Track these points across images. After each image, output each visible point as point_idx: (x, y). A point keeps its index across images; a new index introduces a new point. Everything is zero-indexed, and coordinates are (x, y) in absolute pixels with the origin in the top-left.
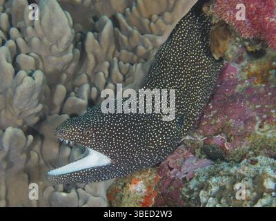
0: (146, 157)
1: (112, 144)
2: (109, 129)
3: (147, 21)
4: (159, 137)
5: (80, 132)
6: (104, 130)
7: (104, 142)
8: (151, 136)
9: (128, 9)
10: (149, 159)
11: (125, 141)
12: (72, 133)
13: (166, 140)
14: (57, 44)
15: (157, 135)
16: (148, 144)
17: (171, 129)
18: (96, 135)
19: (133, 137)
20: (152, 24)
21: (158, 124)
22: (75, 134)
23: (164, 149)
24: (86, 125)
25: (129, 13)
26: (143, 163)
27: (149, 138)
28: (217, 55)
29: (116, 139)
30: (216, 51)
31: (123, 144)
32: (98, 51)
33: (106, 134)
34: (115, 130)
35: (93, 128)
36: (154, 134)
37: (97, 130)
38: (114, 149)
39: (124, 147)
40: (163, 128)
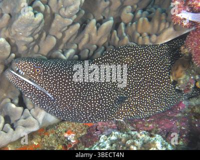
0: (82, 112)
1: (56, 86)
2: (56, 73)
3: (138, 35)
4: (97, 100)
5: (31, 67)
6: (52, 73)
7: (50, 82)
8: (91, 95)
9: (130, 23)
10: (84, 114)
11: (67, 88)
12: (25, 65)
13: (101, 105)
14: (66, 8)
15: (96, 97)
16: (86, 101)
17: (109, 100)
18: (44, 74)
19: (75, 88)
20: (141, 37)
21: (100, 89)
22: (27, 67)
23: (98, 111)
24: (38, 63)
25: (129, 25)
26: (78, 116)
27: (89, 96)
28: (173, 77)
29: (60, 83)
30: (173, 74)
31: (65, 90)
32: (93, 35)
33: (53, 76)
34: (61, 76)
35: (43, 68)
36: (94, 95)
37: (46, 71)
38: (57, 91)
39: (65, 93)
40: (104, 95)
